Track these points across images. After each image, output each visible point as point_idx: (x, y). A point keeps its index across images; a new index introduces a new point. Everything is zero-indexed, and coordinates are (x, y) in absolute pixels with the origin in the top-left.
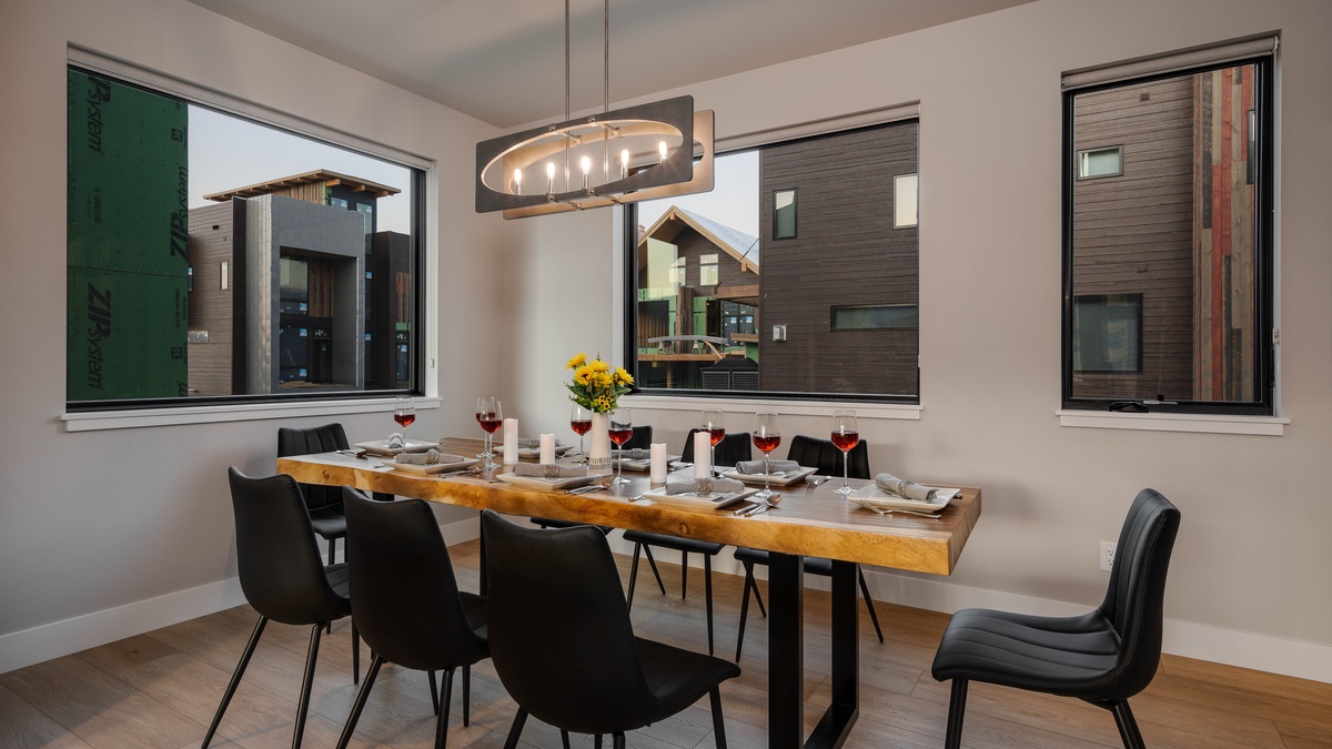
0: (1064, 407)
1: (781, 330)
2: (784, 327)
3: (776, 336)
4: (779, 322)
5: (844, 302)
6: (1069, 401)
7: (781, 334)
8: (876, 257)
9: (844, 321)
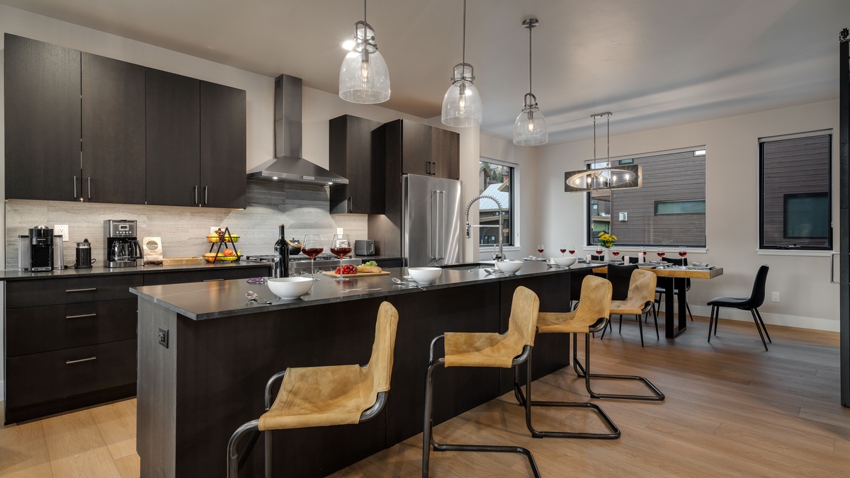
0: (760, 248)
1: (624, 215)
2: (626, 214)
3: (621, 218)
4: (623, 210)
5: (662, 199)
6: (762, 247)
7: (624, 217)
8: (683, 173)
9: (662, 209)
